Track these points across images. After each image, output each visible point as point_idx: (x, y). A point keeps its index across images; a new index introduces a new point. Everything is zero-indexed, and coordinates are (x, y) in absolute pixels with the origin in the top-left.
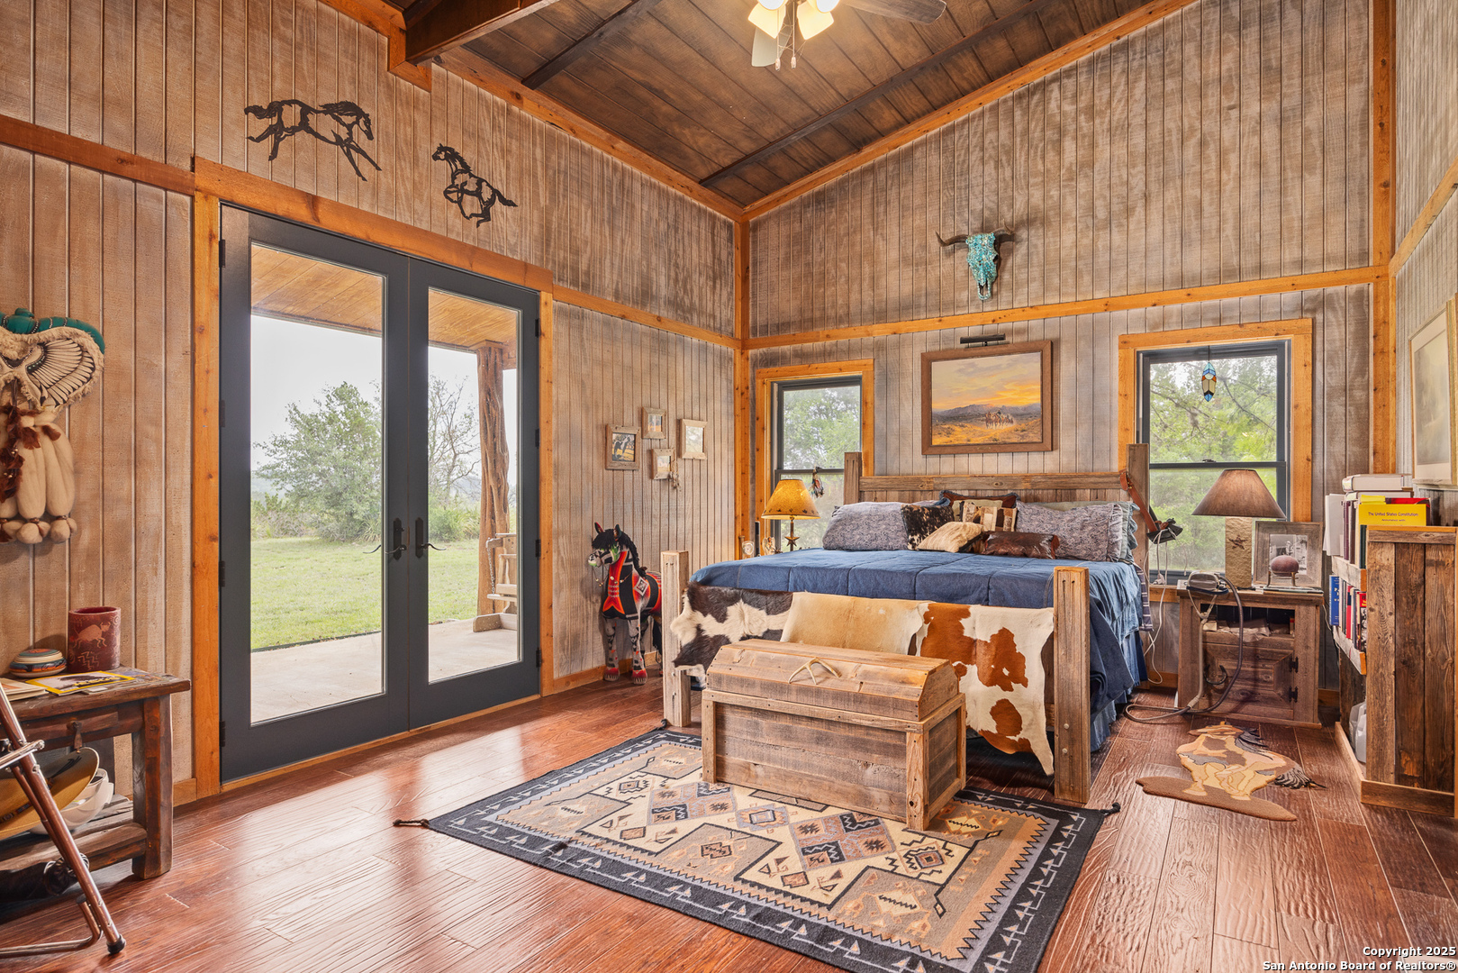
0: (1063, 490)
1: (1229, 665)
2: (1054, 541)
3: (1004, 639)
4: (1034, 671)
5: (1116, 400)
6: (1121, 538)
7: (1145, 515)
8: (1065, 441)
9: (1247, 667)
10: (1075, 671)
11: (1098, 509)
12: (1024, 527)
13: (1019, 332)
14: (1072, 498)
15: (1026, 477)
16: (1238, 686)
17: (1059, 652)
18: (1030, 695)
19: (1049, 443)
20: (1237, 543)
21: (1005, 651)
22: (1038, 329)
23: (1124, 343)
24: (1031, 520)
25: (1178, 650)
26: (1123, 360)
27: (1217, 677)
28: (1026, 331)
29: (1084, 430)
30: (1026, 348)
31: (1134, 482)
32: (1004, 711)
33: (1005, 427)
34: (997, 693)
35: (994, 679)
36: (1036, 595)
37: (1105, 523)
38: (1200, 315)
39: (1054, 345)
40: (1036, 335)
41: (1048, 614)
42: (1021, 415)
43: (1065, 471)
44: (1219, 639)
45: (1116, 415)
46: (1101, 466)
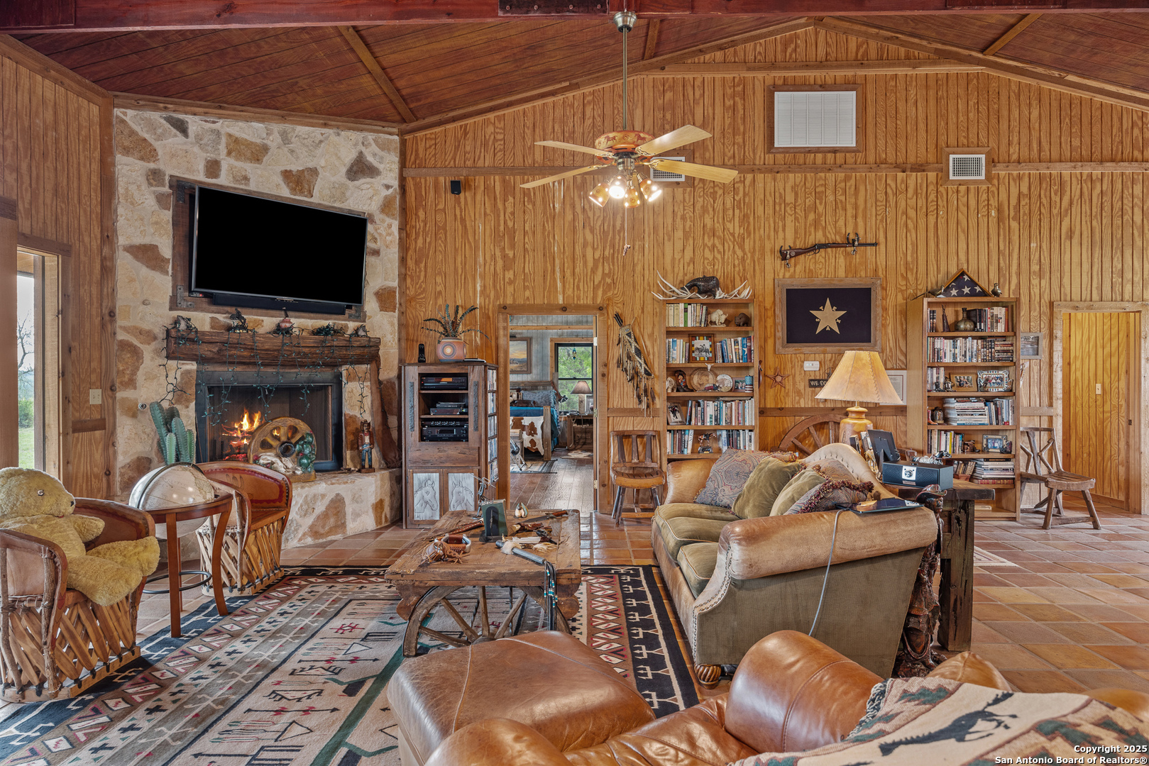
0: (534, 386)
1: (579, 435)
2: (534, 402)
3: (532, 424)
4: (539, 431)
5: (549, 358)
6: (552, 401)
7: (558, 394)
8: (534, 371)
9: (584, 435)
10: (548, 430)
11: (546, 392)
12: (525, 398)
13: (519, 333)
14: (537, 389)
15: (523, 382)
16: (582, 441)
17: (545, 426)
18: (538, 437)
19: (529, 371)
20: (581, 402)
21: (532, 427)
22: (525, 333)
23: (551, 340)
24: (527, 396)
25: (567, 435)
26: (551, 346)
27: (577, 438)
28: (522, 333)
29: (540, 367)
30: (522, 339)
31: (553, 385)
32: (532, 442)
33: (515, 365)
34: (531, 437)
35: (530, 434)
36: (539, 414)
37: (548, 396)
38: (572, 333)
39: (531, 339)
40: (525, 335)
41: (542, 417)
42: (520, 361)
43: (534, 380)
44: (577, 428)
45: (549, 363)
46: (544, 379)
